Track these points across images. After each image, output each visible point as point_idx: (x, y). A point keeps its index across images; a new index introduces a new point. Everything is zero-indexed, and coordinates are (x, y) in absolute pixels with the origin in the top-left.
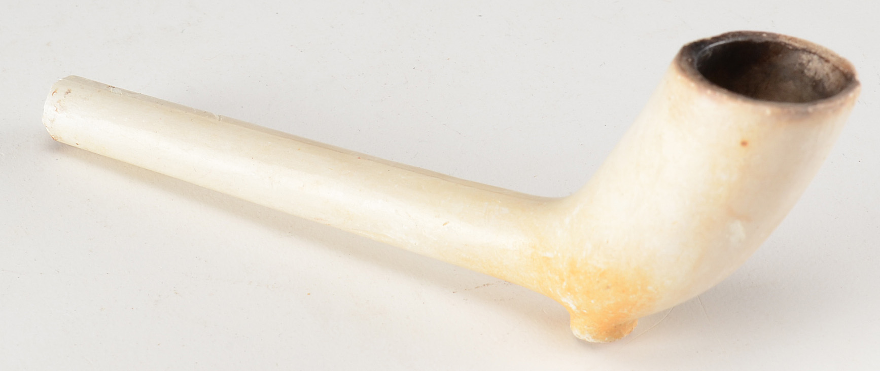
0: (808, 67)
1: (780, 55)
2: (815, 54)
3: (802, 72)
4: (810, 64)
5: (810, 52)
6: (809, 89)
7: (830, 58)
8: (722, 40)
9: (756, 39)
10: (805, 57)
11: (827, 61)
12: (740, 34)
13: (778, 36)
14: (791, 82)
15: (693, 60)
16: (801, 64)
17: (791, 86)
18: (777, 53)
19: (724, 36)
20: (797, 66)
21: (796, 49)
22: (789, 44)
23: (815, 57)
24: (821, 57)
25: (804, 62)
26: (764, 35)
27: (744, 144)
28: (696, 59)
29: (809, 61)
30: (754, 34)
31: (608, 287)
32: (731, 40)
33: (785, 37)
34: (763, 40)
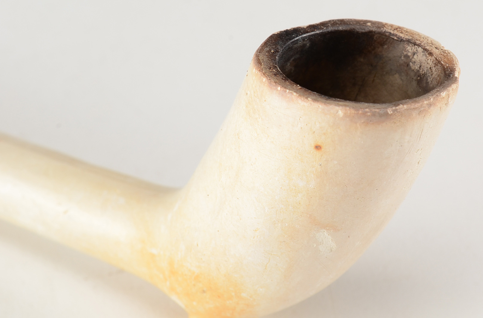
0: (413, 60)
1: (386, 46)
2: (419, 45)
3: (408, 65)
4: (415, 57)
5: (415, 44)
6: (414, 83)
7: (434, 51)
8: (318, 29)
9: (358, 28)
10: (410, 49)
11: (431, 54)
12: (342, 22)
13: (383, 25)
14: (397, 76)
15: (276, 51)
16: (407, 57)
17: (397, 79)
18: (382, 44)
19: (323, 24)
20: (403, 58)
21: (401, 40)
22: (393, 35)
23: (420, 49)
24: (425, 50)
25: (409, 54)
26: (369, 24)
27: (318, 147)
28: (281, 50)
29: (414, 54)
30: (358, 22)
31: (204, 292)
32: (330, 29)
33: (392, 26)
34: (367, 30)
